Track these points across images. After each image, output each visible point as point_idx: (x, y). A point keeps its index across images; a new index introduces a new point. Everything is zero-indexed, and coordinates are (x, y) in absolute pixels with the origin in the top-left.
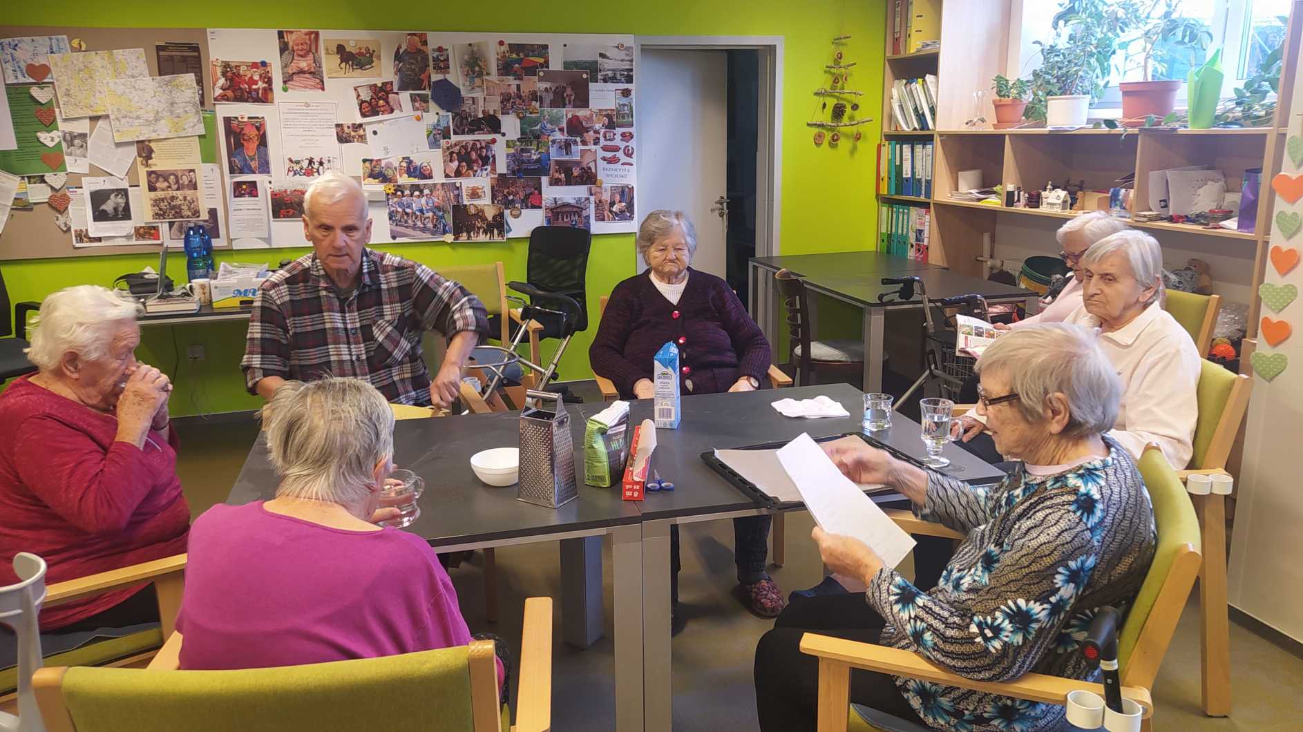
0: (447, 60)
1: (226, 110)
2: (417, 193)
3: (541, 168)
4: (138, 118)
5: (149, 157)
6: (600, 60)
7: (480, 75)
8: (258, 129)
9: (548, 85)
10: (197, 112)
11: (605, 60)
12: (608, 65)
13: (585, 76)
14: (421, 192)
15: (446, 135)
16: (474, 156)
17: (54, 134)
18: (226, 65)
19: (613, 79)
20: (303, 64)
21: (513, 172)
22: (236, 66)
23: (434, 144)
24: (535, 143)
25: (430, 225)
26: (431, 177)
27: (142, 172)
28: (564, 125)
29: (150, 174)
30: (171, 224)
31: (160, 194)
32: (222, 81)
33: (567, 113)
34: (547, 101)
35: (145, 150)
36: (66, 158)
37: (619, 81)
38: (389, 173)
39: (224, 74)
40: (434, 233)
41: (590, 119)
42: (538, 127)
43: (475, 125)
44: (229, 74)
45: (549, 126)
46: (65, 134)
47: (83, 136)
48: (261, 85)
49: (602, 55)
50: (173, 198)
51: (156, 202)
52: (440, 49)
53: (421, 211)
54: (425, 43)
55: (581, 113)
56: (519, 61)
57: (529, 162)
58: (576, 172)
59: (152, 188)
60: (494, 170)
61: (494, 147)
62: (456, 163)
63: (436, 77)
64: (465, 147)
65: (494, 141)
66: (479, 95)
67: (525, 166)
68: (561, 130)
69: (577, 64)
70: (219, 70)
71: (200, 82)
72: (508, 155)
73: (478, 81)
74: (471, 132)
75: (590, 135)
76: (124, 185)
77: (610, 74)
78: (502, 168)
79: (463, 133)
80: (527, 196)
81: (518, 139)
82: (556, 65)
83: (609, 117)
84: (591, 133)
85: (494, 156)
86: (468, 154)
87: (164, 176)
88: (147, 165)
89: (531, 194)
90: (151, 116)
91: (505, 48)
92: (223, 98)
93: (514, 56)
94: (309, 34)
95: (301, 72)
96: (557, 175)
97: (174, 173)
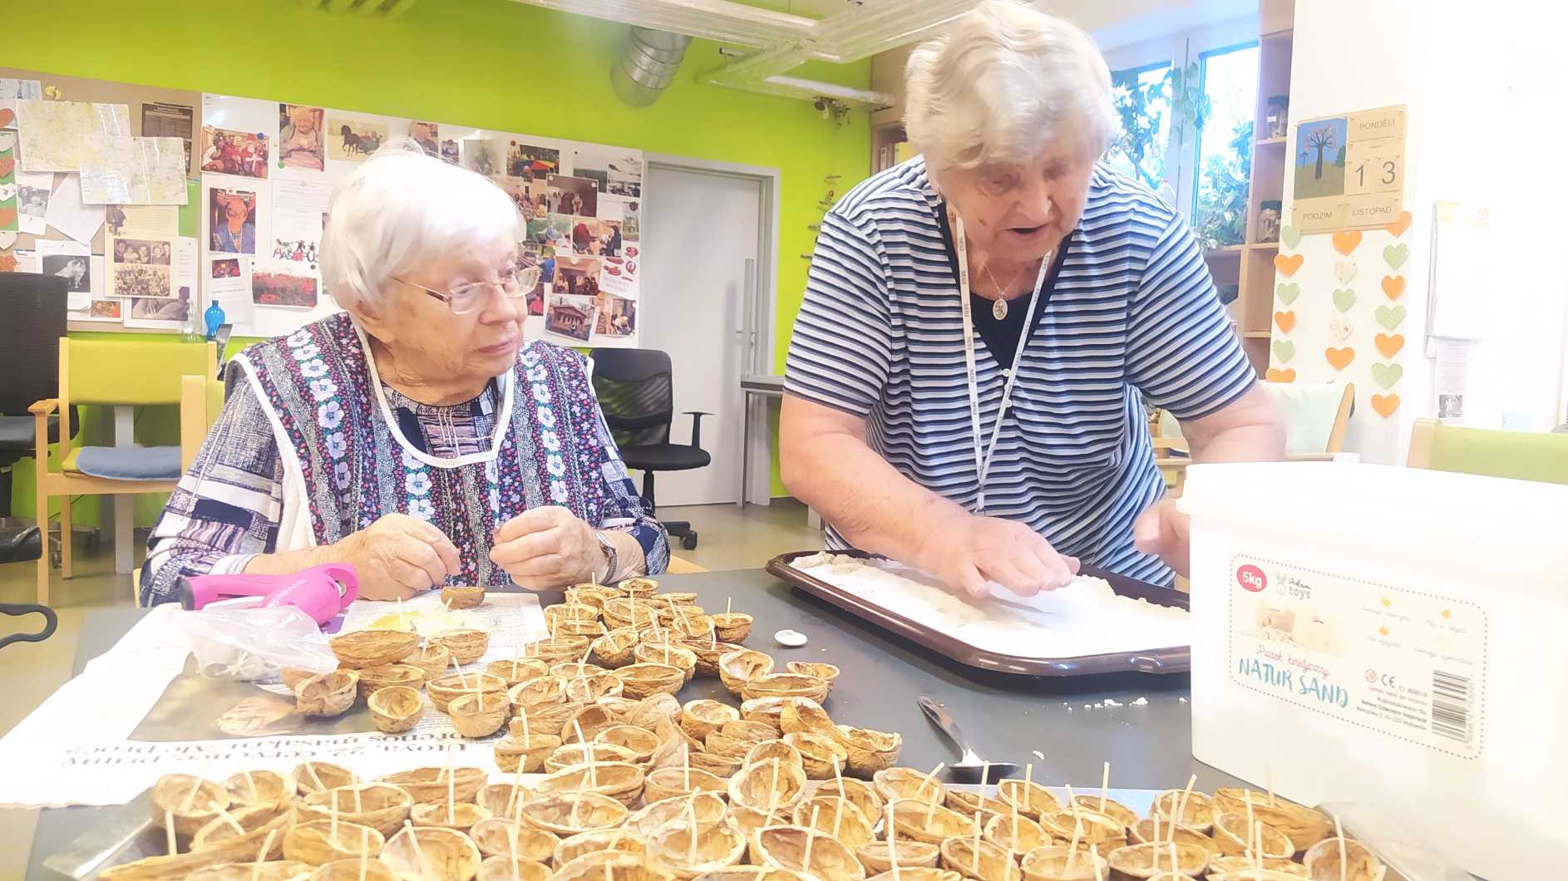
1: (213, 181)
4: (112, 179)
5: (119, 224)
6: (610, 172)
8: (246, 204)
10: (181, 180)
11: (614, 171)
12: (616, 177)
13: (593, 185)
17: (9, 187)
18: (219, 134)
19: (621, 191)
20: (304, 142)
22: (230, 136)
24: (540, 247)
28: (571, 232)
29: (118, 242)
30: (135, 301)
31: (126, 266)
32: (213, 150)
33: (575, 220)
37: (627, 194)
39: (216, 143)
41: (596, 228)
42: (544, 232)
44: (222, 143)
45: (555, 232)
46: (22, 188)
47: (44, 193)
48: (255, 158)
49: (612, 167)
51: (121, 275)
54: (435, 134)
55: (588, 221)
56: (530, 163)
58: (580, 281)
59: (118, 259)
68: (568, 237)
69: (587, 173)
70: (211, 138)
75: (596, 245)
77: (619, 186)
82: (566, 171)
83: (616, 229)
84: (598, 242)
88: (116, 232)
89: (534, 300)
91: (517, 149)
92: (212, 168)
93: (525, 157)
94: (314, 111)
95: (301, 149)
96: (560, 283)
97: (146, 244)
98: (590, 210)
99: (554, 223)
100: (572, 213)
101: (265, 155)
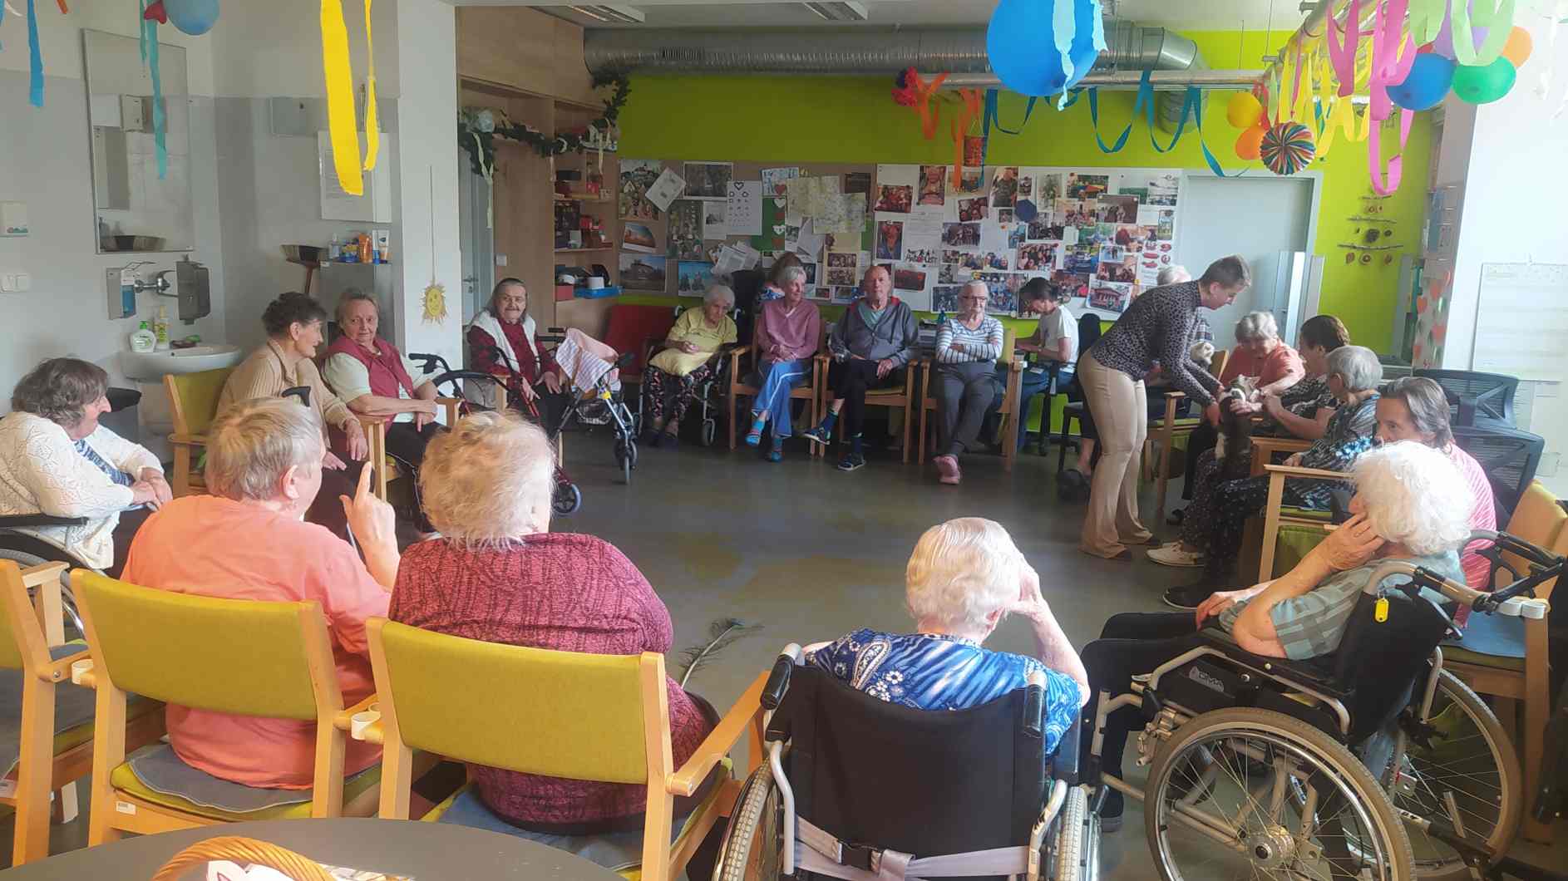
0: (1030, 186)
1: (881, 216)
2: (995, 279)
3: (1091, 267)
4: (829, 219)
5: (831, 244)
6: (1150, 187)
7: (1053, 197)
8: (898, 230)
9: (1104, 205)
10: (863, 217)
11: (1154, 187)
12: (1155, 192)
13: (1135, 199)
14: (998, 279)
15: (1022, 239)
16: (1040, 255)
17: (783, 226)
18: (886, 187)
19: (1160, 202)
20: (933, 188)
21: (1068, 269)
22: (892, 188)
23: (1012, 245)
24: (1088, 248)
25: (1001, 303)
26: (1006, 268)
27: (826, 253)
28: (1114, 236)
29: (829, 255)
30: (837, 288)
31: (834, 268)
32: (881, 198)
33: (1118, 226)
34: (1102, 218)
35: (830, 240)
36: (786, 242)
37: (1164, 204)
38: (978, 262)
39: (883, 193)
40: (1002, 309)
41: (1136, 232)
42: (1093, 236)
43: (1045, 233)
44: (886, 194)
45: (1101, 236)
46: (787, 226)
47: (797, 229)
48: (904, 201)
49: (1152, 184)
50: (841, 272)
51: (831, 273)
52: (1026, 179)
53: (996, 292)
54: (1016, 174)
55: (1129, 227)
56: (1084, 188)
57: (1082, 262)
58: (1119, 272)
59: (830, 264)
60: (1054, 266)
61: (1057, 250)
62: (1027, 259)
63: (1020, 198)
64: (1035, 248)
65: (1056, 245)
66: (1050, 211)
67: (1078, 265)
68: (1111, 239)
69: (1130, 191)
70: (881, 191)
71: (868, 198)
72: (1066, 256)
73: (1051, 201)
74: (1041, 238)
75: (1134, 245)
76: (814, 261)
77: (1157, 198)
78: (1060, 265)
79: (1035, 238)
80: (1077, 288)
81: (1076, 245)
82: (1113, 191)
83: (1152, 231)
84: (1135, 243)
85: (1055, 257)
86: (1036, 253)
87: (838, 257)
88: (830, 250)
89: (1081, 286)
90: (836, 219)
91: (1075, 178)
92: (880, 209)
93: (1081, 183)
94: (940, 168)
96: (1103, 273)
97: (843, 256)
98: (1131, 218)
99: (1101, 229)
100: (1116, 221)
101: (910, 199)
